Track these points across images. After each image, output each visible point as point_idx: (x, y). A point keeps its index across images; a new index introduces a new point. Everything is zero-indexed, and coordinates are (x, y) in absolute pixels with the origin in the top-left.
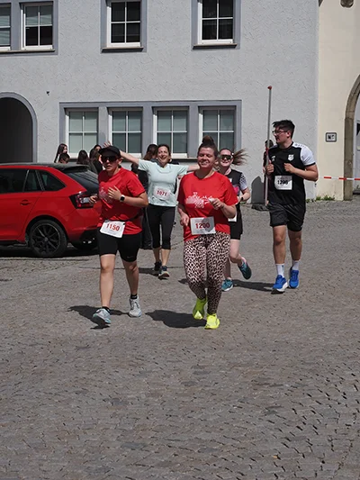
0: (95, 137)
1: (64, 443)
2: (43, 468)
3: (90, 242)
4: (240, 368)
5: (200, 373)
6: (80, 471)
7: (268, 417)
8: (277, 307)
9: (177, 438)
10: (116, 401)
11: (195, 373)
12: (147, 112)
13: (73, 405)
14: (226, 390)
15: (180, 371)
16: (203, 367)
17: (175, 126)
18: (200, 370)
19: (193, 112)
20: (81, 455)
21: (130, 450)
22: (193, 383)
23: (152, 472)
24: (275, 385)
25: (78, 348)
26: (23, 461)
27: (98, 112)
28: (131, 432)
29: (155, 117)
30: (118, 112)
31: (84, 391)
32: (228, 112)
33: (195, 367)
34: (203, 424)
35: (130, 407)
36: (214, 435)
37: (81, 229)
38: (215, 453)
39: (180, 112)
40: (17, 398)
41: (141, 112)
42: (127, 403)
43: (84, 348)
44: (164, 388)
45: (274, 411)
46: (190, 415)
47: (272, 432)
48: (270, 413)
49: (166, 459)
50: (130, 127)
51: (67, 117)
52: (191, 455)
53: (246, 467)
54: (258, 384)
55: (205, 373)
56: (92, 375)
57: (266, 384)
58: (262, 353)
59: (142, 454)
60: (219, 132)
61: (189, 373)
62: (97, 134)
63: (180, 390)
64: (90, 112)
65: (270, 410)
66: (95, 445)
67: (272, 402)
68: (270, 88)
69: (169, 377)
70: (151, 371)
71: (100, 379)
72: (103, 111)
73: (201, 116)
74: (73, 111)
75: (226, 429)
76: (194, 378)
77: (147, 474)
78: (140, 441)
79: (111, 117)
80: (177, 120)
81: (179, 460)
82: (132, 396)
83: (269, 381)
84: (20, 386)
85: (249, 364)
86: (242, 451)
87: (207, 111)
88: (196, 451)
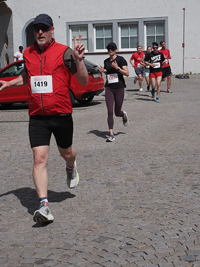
0: (86, 41)
1: (82, 207)
2: (72, 220)
3: (87, 99)
4: (176, 165)
5: (154, 168)
6: (93, 222)
7: (194, 190)
8: (194, 131)
9: (145, 203)
10: (109, 184)
11: (151, 168)
12: (115, 26)
13: (86, 187)
14: (170, 176)
15: (143, 167)
16: (156, 165)
17: (131, 33)
18: (153, 166)
19: (141, 24)
20: (92, 213)
21: (119, 210)
22: (151, 174)
23: (132, 221)
24: (196, 173)
25: (85, 157)
26: (61, 217)
27: (87, 27)
28: (119, 200)
29: (120, 29)
30: (99, 27)
31: (91, 179)
32: (160, 24)
33: (151, 165)
34: (158, 195)
35: (117, 187)
36: (165, 201)
37: (82, 92)
38: (166, 210)
39: (133, 25)
40: (55, 184)
41: (112, 26)
42: (115, 185)
43: (88, 156)
44: (135, 176)
45: (197, 188)
46: (151, 190)
47: (197, 199)
48: (195, 188)
49: (140, 214)
50: (106, 34)
51: (71, 30)
52: (153, 212)
53: (184, 218)
54: (187, 173)
55: (157, 168)
56: (94, 171)
57: (191, 173)
58: (188, 156)
59: (126, 212)
60: (155, 35)
61: (148, 168)
62: (87, 39)
63: (144, 177)
64: (83, 27)
65: (194, 187)
66: (99, 208)
67: (195, 183)
68: (184, 9)
69: (137, 171)
70: (126, 168)
71: (99, 172)
72: (90, 26)
73: (145, 27)
74: (73, 27)
75: (171, 198)
76: (151, 171)
77: (130, 222)
78: (124, 205)
79: (95, 29)
80: (132, 30)
81: (147, 215)
82: (117, 181)
83: (193, 171)
84: (56, 177)
85: (180, 162)
86: (181, 209)
87: (149, 24)
88: (155, 210)
